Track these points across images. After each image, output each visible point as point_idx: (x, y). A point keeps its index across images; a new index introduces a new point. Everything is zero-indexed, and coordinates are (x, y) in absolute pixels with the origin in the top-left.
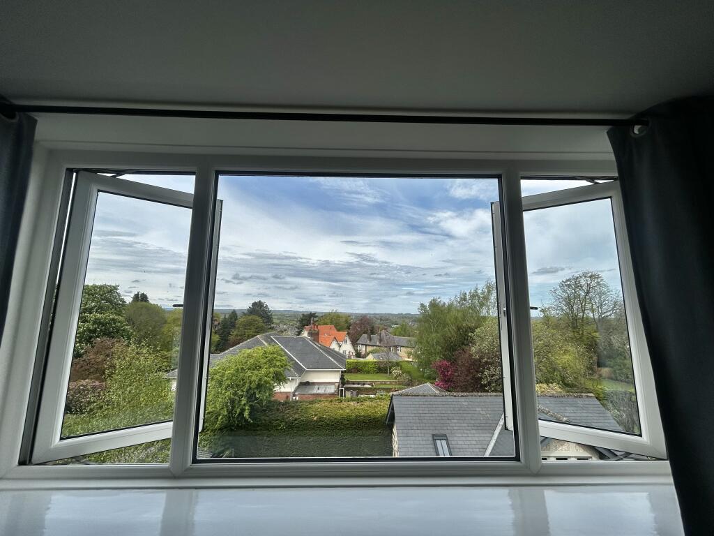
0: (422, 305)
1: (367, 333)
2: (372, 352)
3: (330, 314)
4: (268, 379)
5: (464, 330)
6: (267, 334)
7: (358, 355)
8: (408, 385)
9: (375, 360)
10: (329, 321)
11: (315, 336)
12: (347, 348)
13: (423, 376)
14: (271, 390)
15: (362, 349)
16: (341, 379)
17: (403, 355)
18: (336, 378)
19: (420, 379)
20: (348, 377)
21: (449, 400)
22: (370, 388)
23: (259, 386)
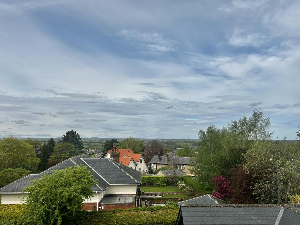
0: (202, 132)
1: (157, 155)
2: (161, 169)
3: (128, 140)
4: (77, 194)
5: (237, 151)
6: (78, 156)
7: (151, 171)
8: (191, 195)
9: (164, 176)
10: (128, 145)
11: (116, 157)
12: (142, 166)
13: (203, 188)
14: (79, 203)
15: (154, 167)
16: (137, 191)
17: (187, 171)
18: (133, 191)
19: (201, 191)
20: (143, 190)
21: (229, 210)
22: (160, 198)
23: (69, 200)
